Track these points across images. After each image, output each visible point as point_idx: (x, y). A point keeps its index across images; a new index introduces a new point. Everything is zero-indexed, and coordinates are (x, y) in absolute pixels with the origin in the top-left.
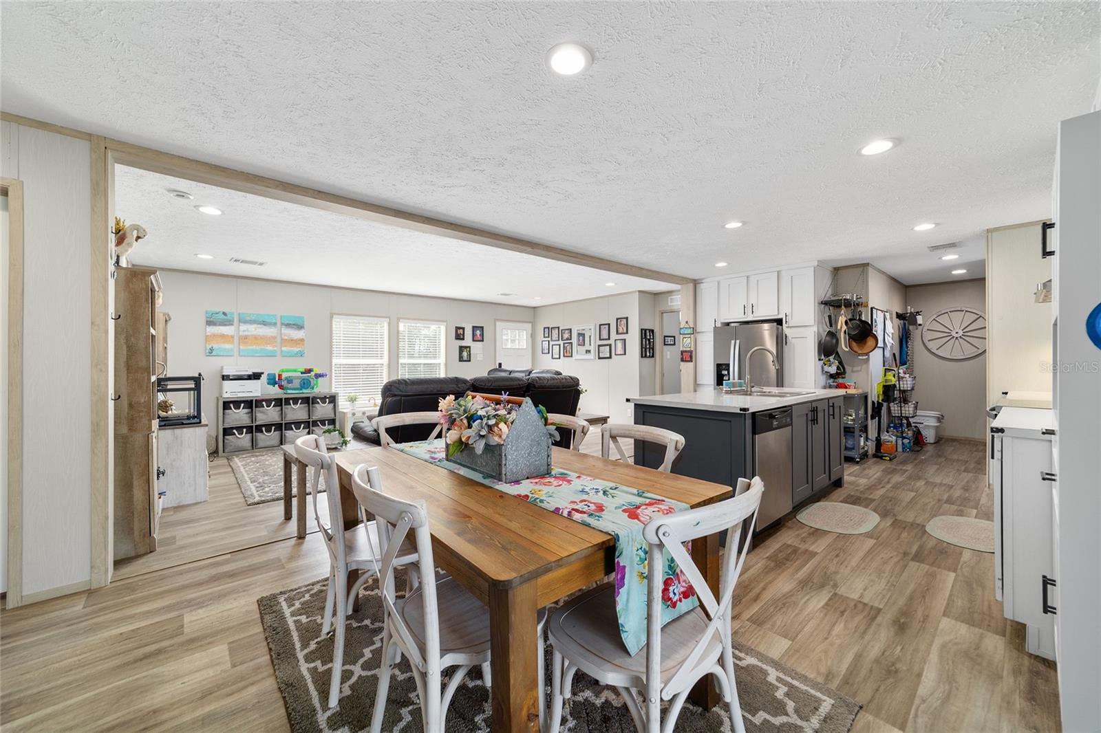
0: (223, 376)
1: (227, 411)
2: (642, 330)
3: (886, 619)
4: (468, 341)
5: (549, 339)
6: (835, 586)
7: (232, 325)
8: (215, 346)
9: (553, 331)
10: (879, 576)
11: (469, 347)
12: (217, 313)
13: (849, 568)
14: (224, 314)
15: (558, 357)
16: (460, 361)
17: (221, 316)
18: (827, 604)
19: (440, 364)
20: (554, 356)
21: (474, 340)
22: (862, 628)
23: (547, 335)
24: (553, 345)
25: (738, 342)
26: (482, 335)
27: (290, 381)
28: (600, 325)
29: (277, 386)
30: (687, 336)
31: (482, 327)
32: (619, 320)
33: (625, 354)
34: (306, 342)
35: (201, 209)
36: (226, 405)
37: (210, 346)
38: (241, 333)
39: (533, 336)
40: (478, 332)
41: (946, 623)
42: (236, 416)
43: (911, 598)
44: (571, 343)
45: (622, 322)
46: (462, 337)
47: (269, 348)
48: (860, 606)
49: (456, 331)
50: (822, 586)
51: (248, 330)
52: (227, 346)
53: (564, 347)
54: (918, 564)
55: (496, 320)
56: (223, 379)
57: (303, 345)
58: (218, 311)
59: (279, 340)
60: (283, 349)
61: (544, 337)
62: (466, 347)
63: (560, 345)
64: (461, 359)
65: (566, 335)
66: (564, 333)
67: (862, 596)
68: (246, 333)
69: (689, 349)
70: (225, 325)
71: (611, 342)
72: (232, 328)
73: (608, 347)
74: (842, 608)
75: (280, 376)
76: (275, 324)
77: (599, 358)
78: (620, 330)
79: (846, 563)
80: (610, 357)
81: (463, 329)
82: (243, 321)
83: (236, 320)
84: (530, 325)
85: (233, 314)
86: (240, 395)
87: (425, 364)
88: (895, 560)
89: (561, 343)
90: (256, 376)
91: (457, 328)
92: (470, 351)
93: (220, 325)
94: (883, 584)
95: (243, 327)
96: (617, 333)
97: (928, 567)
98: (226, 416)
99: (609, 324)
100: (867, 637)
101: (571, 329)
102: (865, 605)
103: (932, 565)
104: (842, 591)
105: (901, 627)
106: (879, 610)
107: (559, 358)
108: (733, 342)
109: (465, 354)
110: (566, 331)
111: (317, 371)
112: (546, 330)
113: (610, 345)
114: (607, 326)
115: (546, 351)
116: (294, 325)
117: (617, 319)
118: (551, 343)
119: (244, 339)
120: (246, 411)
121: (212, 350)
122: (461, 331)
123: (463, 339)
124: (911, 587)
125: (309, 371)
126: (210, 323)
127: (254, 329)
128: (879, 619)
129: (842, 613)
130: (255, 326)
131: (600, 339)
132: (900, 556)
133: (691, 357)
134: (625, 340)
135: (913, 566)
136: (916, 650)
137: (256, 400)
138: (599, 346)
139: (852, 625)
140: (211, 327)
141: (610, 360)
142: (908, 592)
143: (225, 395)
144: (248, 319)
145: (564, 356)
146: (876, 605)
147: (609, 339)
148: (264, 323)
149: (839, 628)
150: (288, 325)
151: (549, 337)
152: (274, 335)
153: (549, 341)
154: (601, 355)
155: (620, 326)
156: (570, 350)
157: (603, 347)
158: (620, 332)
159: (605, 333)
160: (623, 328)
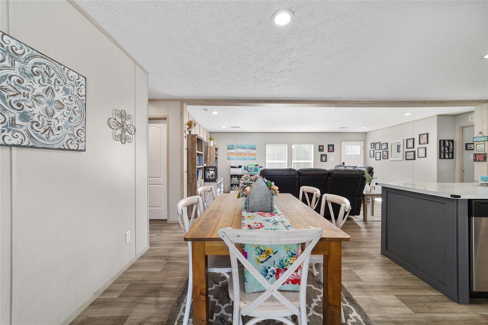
0: (231, 166)
1: (232, 178)
2: (440, 141)
4: (325, 151)
5: (374, 149)
8: (230, 157)
9: (376, 145)
11: (326, 155)
14: (232, 145)
15: (379, 159)
16: (321, 161)
17: (231, 146)
19: (311, 163)
20: (377, 159)
21: (328, 151)
23: (373, 147)
24: (376, 153)
26: (333, 148)
27: (251, 169)
29: (247, 170)
30: (481, 142)
31: (333, 145)
32: (421, 136)
33: (426, 157)
34: (257, 155)
35: (213, 113)
36: (232, 176)
37: (228, 157)
38: (237, 152)
39: (365, 148)
40: (331, 148)
42: (234, 180)
45: (424, 137)
46: (322, 150)
47: (245, 157)
49: (319, 148)
51: (239, 151)
52: (233, 156)
53: (383, 153)
55: (341, 141)
56: (231, 168)
57: (256, 155)
59: (248, 154)
60: (249, 157)
61: (371, 148)
62: (325, 155)
63: (380, 152)
64: (322, 161)
65: (384, 147)
66: (383, 145)
68: (238, 152)
69: (482, 152)
70: (233, 149)
71: (415, 149)
72: (234, 150)
73: (413, 153)
75: (248, 167)
76: (247, 148)
77: (406, 160)
78: (422, 142)
80: (414, 159)
81: (323, 146)
82: (237, 148)
83: (235, 147)
84: (363, 142)
85: (234, 145)
86: (235, 173)
87: (303, 163)
89: (381, 151)
90: (240, 167)
91: (320, 146)
92: (326, 157)
93: (231, 149)
95: (237, 150)
96: (420, 143)
98: (232, 180)
99: (414, 139)
101: (387, 143)
107: (380, 160)
109: (324, 158)
110: (385, 145)
111: (260, 165)
112: (373, 144)
114: (412, 140)
115: (372, 156)
116: (253, 148)
117: (420, 135)
118: (375, 151)
119: (238, 154)
120: (237, 179)
121: (229, 158)
122: (322, 147)
123: (323, 151)
125: (257, 165)
126: (228, 149)
130: (241, 149)
131: (407, 148)
133: (485, 158)
134: (426, 148)
137: (240, 175)
138: (406, 152)
141: (414, 161)
143: (231, 173)
144: (239, 147)
145: (383, 158)
147: (414, 147)
148: (244, 148)
150: (251, 148)
151: (374, 148)
152: (246, 152)
153: (374, 150)
154: (407, 158)
155: (422, 139)
156: (387, 155)
157: (409, 153)
158: (422, 143)
159: (410, 144)
160: (424, 141)
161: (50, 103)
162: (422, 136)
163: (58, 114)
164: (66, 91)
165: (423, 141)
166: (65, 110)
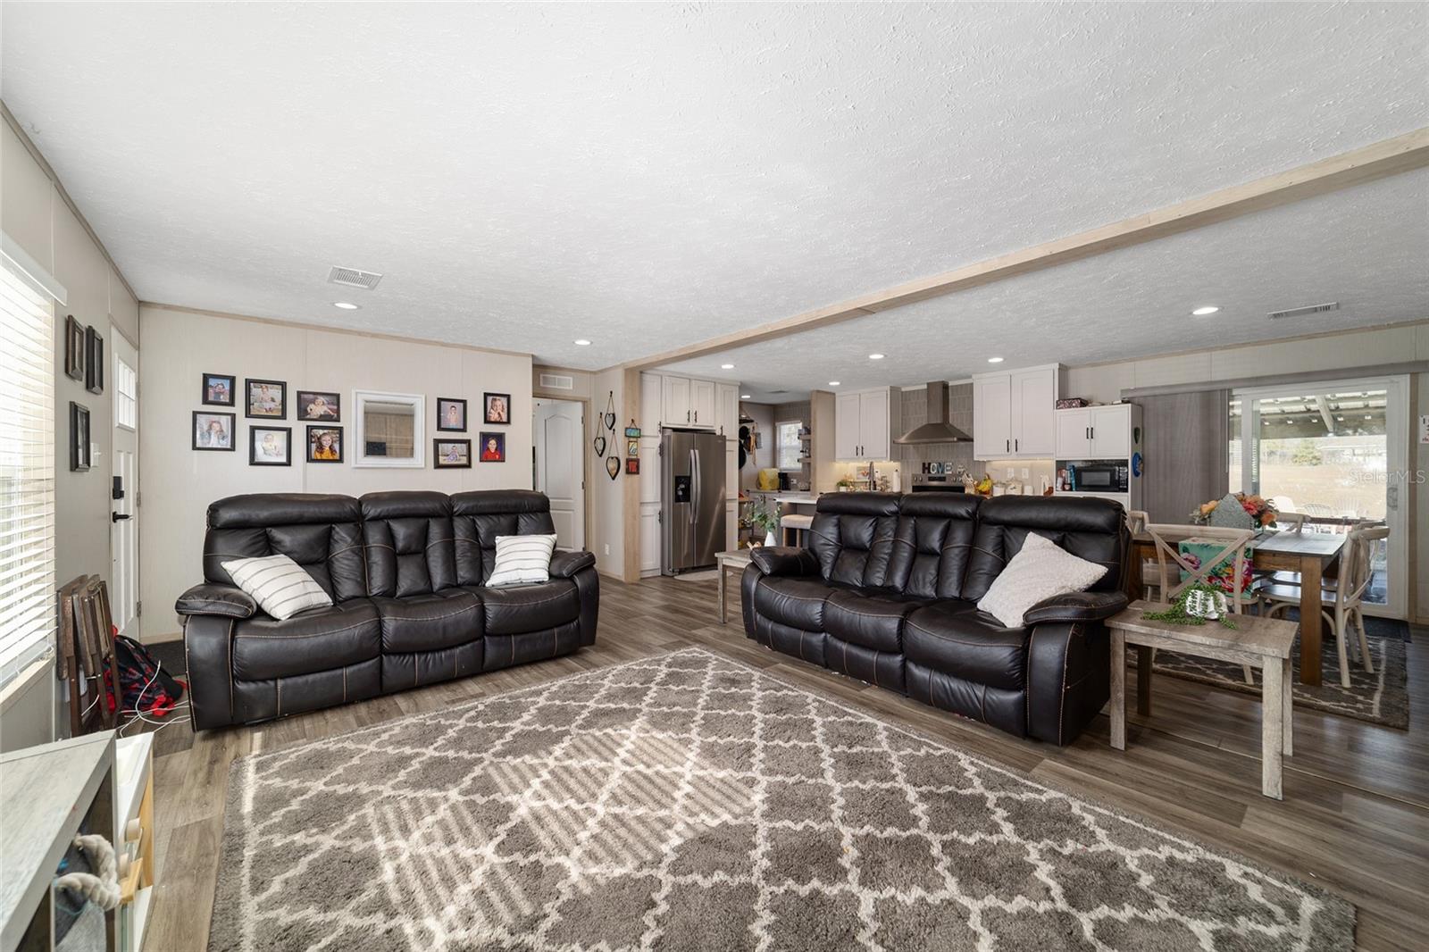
5: (234, 410)
15: (284, 459)
24: (253, 429)
25: (697, 451)
28: (440, 400)
30: (632, 439)
32: (490, 399)
39: (140, 390)
44: (340, 430)
45: (498, 403)
53: (310, 437)
63: (289, 431)
69: (635, 457)
71: (471, 435)
77: (438, 466)
78: (494, 417)
80: (468, 466)
89: (294, 424)
96: (485, 419)
101: (338, 395)
107: (288, 463)
108: (692, 451)
110: (321, 399)
113: (468, 442)
114: (459, 406)
118: (246, 422)
133: (638, 467)
138: (437, 442)
145: (309, 459)
147: (464, 430)
151: (232, 403)
153: (233, 416)
154: (442, 460)
155: (492, 408)
156: (337, 446)
157: (451, 445)
158: (492, 420)
159: (453, 418)
160: (499, 413)
162: (495, 400)
165: (497, 416)
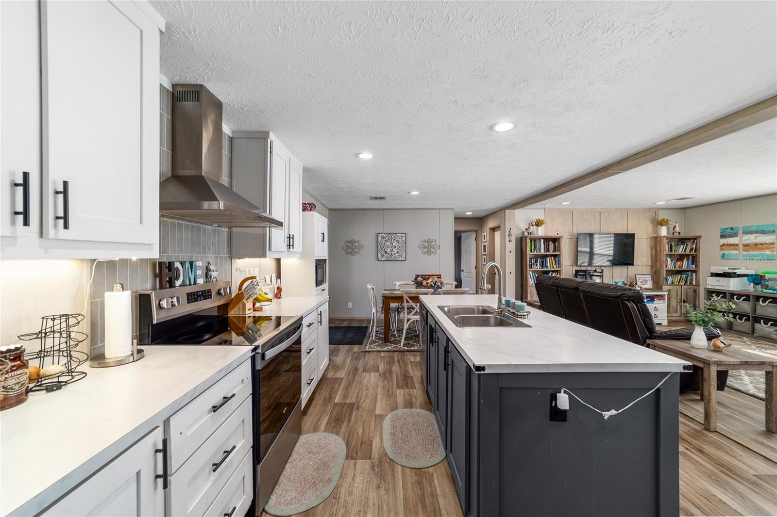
0: (711, 273)
1: (711, 298)
3: (361, 370)
6: (380, 375)
7: (737, 236)
8: (726, 252)
10: (366, 386)
12: (727, 229)
13: (380, 385)
14: (732, 229)
17: (729, 231)
18: (379, 367)
22: (366, 365)
36: (710, 293)
37: (722, 253)
38: (744, 242)
41: (343, 376)
43: (354, 380)
47: (768, 252)
48: (369, 371)
50: (384, 373)
51: (750, 239)
52: (734, 252)
54: (352, 402)
56: (711, 276)
58: (727, 227)
67: (370, 374)
68: (749, 242)
70: (732, 237)
72: (738, 238)
74: (374, 368)
75: (763, 276)
76: (773, 232)
79: (383, 387)
82: (746, 232)
83: (741, 232)
85: (738, 228)
86: (719, 288)
88: (362, 401)
93: (729, 237)
94: (364, 383)
95: (747, 237)
97: (347, 402)
100: (364, 363)
102: (368, 372)
103: (345, 404)
104: (377, 374)
105: (356, 369)
106: (363, 372)
119: (746, 246)
120: (724, 299)
121: (723, 255)
124: (354, 385)
126: (722, 236)
127: (754, 238)
128: (362, 369)
129: (373, 367)
130: (756, 235)
132: (360, 405)
135: (353, 400)
136: (352, 365)
137: (729, 293)
139: (369, 364)
140: (723, 239)
142: (355, 382)
144: (751, 230)
146: (364, 373)
148: (763, 232)
149: (372, 362)
152: (771, 241)
161: (392, 247)
163: (394, 250)
164: (397, 241)
166: (397, 248)
